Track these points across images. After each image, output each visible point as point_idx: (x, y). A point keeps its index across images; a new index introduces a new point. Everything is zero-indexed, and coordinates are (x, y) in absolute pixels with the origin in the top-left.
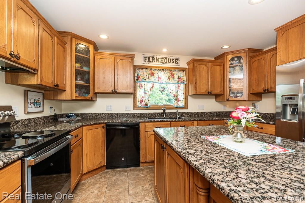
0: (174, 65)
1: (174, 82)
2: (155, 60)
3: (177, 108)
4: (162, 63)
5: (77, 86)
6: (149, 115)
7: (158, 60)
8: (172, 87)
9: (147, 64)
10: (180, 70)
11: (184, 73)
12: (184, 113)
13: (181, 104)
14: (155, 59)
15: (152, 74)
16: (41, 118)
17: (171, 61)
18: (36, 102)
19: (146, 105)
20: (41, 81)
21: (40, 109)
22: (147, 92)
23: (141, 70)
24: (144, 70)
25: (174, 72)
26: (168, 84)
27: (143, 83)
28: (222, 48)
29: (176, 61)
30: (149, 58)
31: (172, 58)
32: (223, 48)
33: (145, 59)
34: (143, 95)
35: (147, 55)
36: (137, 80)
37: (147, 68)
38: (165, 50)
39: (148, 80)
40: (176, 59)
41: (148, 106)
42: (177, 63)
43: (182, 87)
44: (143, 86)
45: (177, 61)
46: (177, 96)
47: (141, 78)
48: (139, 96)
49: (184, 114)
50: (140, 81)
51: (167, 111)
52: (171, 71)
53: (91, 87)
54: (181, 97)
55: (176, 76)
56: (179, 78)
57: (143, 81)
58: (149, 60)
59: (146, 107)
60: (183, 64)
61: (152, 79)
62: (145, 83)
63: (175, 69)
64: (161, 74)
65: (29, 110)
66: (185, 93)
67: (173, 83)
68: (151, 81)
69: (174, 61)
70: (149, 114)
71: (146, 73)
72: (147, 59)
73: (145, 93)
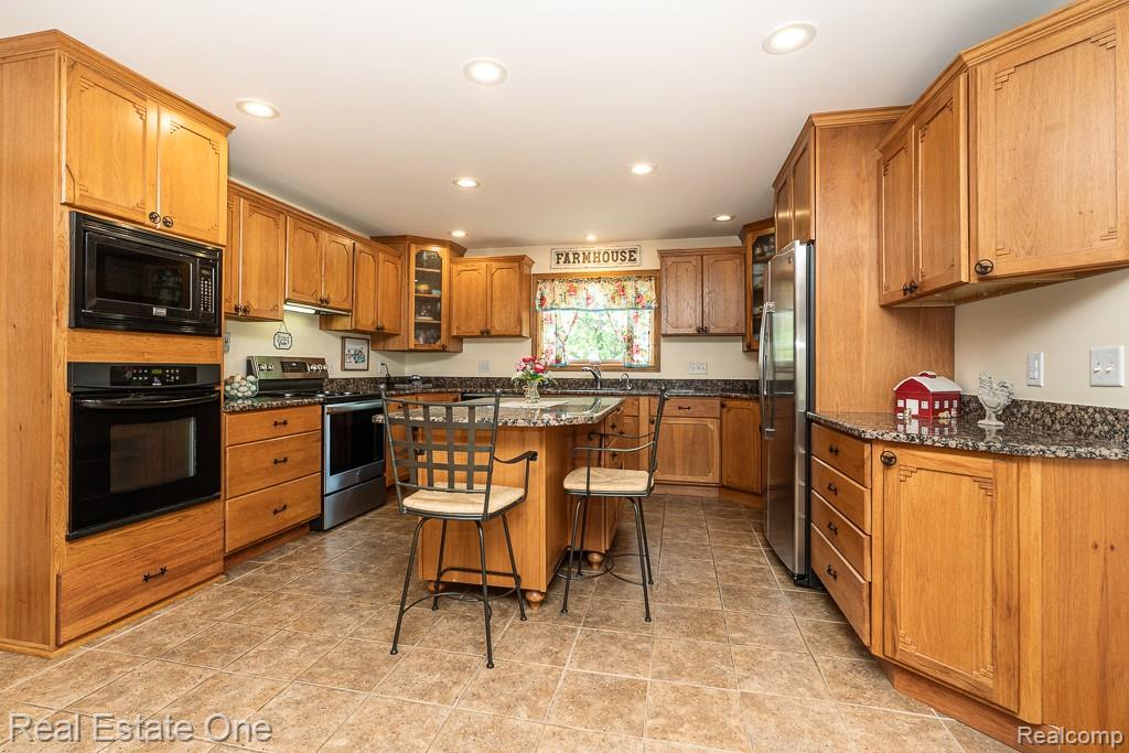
0: (627, 266)
1: (624, 307)
2: (581, 259)
3: (631, 368)
4: (596, 265)
5: (419, 326)
6: (564, 383)
7: (586, 257)
8: (621, 319)
9: (563, 268)
10: (640, 277)
11: (653, 282)
12: (650, 381)
13: (644, 357)
14: (582, 256)
15: (572, 291)
16: (364, 379)
17: (620, 257)
18: (358, 355)
19: (558, 361)
20: (356, 324)
21: (363, 366)
22: (560, 333)
23: (548, 284)
24: (556, 282)
25: (625, 283)
26: (610, 312)
27: (553, 312)
28: (714, 219)
29: (631, 256)
30: (567, 255)
31: (619, 249)
32: (719, 219)
33: (559, 259)
34: (553, 338)
35: (561, 249)
36: (541, 305)
37: (561, 277)
38: (591, 237)
39: (563, 305)
40: (630, 252)
41: (563, 362)
42: (635, 260)
43: (647, 317)
44: (553, 318)
45: (635, 256)
46: (630, 340)
47: (549, 301)
48: (544, 341)
49: (649, 384)
50: (546, 310)
51: (605, 375)
52: (619, 279)
53: (444, 327)
54: (644, 341)
55: (630, 292)
56: (638, 296)
57: (552, 309)
58: (567, 261)
59: (558, 365)
60: (648, 261)
61: (572, 302)
62: (557, 311)
63: (628, 276)
64: (594, 289)
65: (347, 366)
66: (652, 334)
67: (622, 309)
68: (570, 306)
69: (627, 256)
70: (565, 381)
71: (560, 288)
72: (563, 259)
73: (557, 335)
